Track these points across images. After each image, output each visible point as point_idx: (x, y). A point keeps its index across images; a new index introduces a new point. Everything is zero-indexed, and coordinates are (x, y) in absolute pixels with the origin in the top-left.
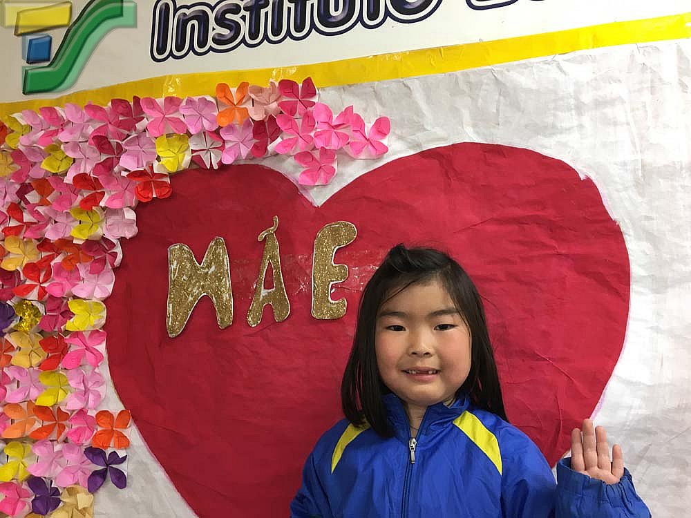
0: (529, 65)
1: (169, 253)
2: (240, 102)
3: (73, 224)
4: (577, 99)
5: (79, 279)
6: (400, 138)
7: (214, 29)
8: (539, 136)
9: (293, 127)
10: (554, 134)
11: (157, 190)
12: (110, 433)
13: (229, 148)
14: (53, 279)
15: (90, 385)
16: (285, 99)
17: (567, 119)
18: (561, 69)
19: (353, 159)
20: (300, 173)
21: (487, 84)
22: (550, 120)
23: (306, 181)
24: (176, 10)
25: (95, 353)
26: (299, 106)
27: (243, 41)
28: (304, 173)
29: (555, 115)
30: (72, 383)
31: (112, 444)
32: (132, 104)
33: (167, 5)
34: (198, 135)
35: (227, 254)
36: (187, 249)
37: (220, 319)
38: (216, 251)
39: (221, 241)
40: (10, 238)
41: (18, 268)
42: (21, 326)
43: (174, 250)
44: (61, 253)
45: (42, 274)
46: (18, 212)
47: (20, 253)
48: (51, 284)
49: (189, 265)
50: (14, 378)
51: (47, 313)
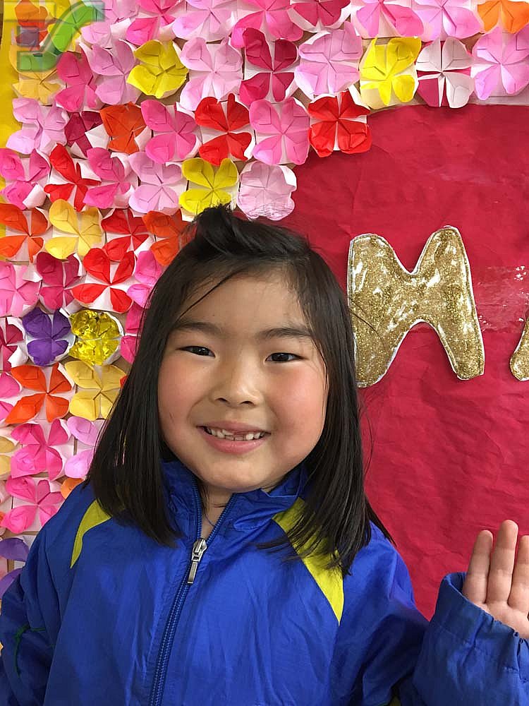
1: (351, 248)
3: (174, 188)
11: (342, 138)
13: (479, 74)
14: (134, 278)
35: (466, 257)
36: (383, 244)
37: (456, 364)
38: (444, 250)
39: (454, 234)
40: (57, 204)
41: (76, 256)
42: (78, 353)
43: (360, 244)
44: (148, 236)
45: (113, 269)
46: (64, 163)
47: (71, 230)
48: (132, 287)
49: (385, 271)
50: (72, 435)
51: (126, 335)
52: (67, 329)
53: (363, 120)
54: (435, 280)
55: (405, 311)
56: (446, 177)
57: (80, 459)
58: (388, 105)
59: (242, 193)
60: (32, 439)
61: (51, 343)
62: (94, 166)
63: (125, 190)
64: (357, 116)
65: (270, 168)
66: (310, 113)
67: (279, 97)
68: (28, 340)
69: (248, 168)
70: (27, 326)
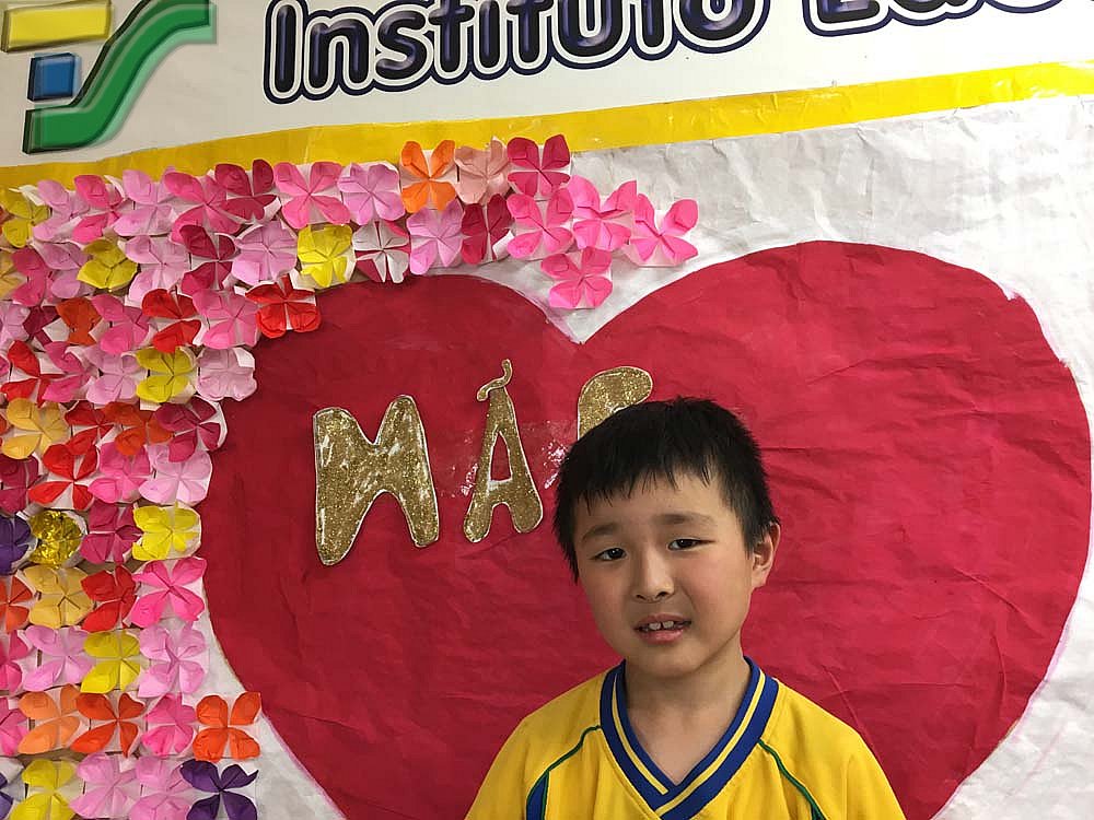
0: (916, 123)
1: (315, 423)
2: (438, 173)
4: (994, 176)
5: (147, 470)
6: (710, 233)
7: (378, 52)
8: (935, 233)
9: (532, 216)
10: (958, 229)
12: (220, 734)
13: (419, 248)
14: (99, 472)
15: (180, 652)
16: (515, 169)
17: (978, 207)
18: (966, 130)
19: (637, 267)
20: (549, 290)
21: (850, 151)
22: (953, 207)
23: (559, 301)
24: (307, 19)
25: (186, 596)
26: (542, 183)
27: (432, 72)
28: (555, 289)
29: (959, 201)
30: (146, 651)
31: (227, 752)
32: (250, 172)
33: (291, 10)
34: (367, 226)
35: (421, 424)
36: (347, 416)
37: (414, 531)
38: (401, 419)
39: (409, 402)
40: (15, 403)
41: (34, 455)
42: (42, 556)
43: (324, 418)
44: (112, 426)
45: (78, 464)
46: (25, 357)
47: (35, 428)
48: (96, 481)
49: (351, 443)
50: (34, 648)
51: (91, 533)
52: (28, 535)
53: (313, 301)
54: (396, 448)
55: (370, 482)
56: (404, 347)
57: (44, 672)
59: (202, 376)
61: (13, 547)
63: (86, 381)
64: (303, 298)
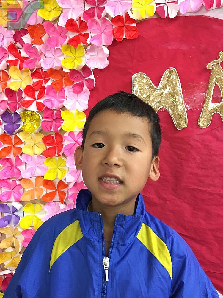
1: (133, 79)
3: (59, 58)
11: (127, 33)
13: (181, 3)
14: (46, 96)
35: (179, 79)
36: (146, 77)
37: (177, 124)
38: (170, 78)
39: (174, 71)
40: (12, 68)
41: (21, 88)
43: (136, 77)
44: (50, 79)
45: (37, 93)
46: (14, 51)
47: (19, 79)
48: (45, 100)
49: (147, 88)
50: (24, 162)
51: (44, 120)
52: (19, 119)
53: (134, 25)
54: (167, 90)
55: (156, 104)
56: (170, 48)
57: (28, 171)
58: (144, 18)
59: (87, 58)
60: (8, 164)
61: (13, 125)
62: (27, 51)
63: (39, 60)
64: (132, 23)
65: (98, 47)
66: (113, 23)
67: (99, 17)
68: (4, 124)
69: (89, 48)
70: (3, 119)
